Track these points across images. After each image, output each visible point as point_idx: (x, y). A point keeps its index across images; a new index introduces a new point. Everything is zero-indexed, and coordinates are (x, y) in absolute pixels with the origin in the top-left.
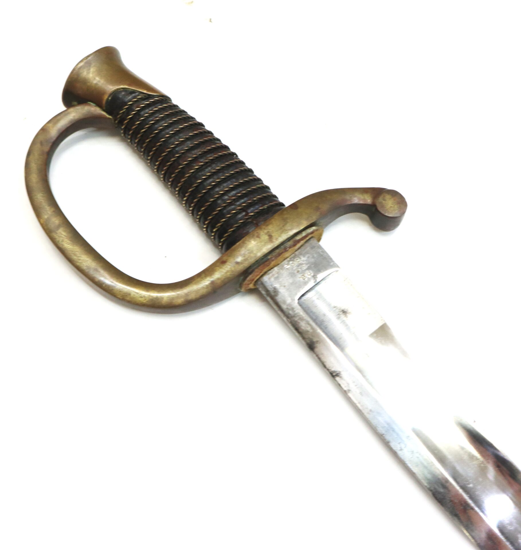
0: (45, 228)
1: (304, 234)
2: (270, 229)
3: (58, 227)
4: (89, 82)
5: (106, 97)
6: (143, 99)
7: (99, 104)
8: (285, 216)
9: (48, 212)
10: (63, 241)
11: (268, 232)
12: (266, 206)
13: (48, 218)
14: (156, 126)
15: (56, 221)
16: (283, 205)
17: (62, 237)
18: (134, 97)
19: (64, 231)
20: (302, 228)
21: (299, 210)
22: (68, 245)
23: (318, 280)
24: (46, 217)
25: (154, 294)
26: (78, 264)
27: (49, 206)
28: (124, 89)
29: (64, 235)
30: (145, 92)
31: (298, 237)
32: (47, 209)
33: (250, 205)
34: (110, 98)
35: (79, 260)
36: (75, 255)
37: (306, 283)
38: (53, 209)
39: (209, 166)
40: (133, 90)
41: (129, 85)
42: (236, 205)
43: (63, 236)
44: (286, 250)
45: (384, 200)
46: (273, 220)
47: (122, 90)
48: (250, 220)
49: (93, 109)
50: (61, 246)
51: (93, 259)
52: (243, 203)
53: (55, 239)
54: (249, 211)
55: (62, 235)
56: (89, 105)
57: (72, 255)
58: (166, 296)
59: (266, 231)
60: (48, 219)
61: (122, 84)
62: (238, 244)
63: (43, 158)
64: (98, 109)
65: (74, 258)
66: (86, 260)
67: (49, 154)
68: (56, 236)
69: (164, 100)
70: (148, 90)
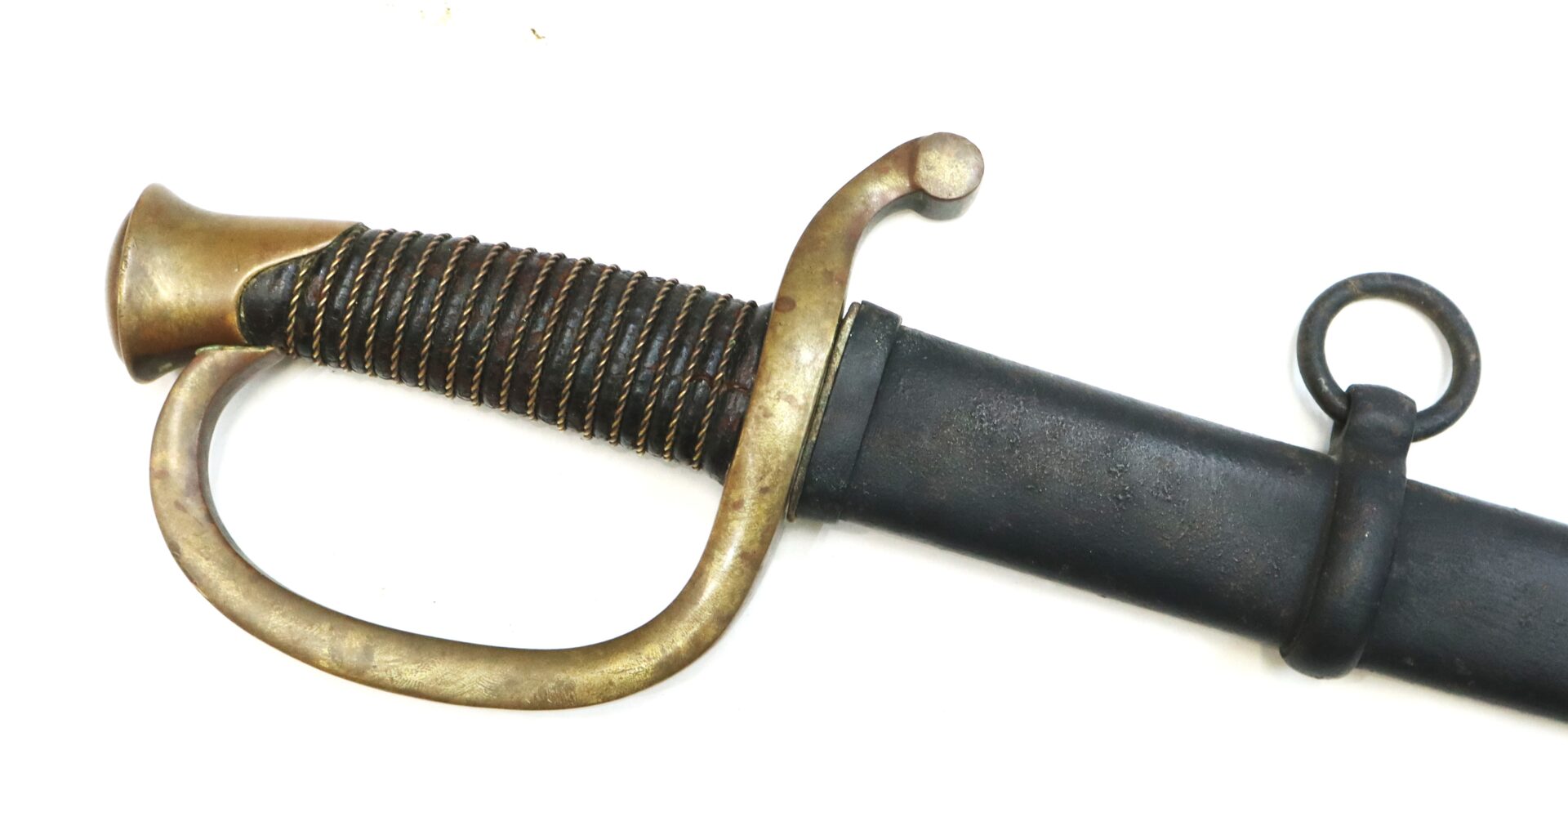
0: (342, 671)
1: (840, 347)
2: (777, 386)
3: (368, 652)
4: (172, 311)
5: (233, 319)
6: (314, 271)
7: (225, 341)
8: (786, 339)
9: (320, 638)
10: (400, 674)
11: (779, 393)
12: (732, 338)
13: (332, 649)
14: (390, 313)
15: (352, 645)
17: (393, 667)
18: (294, 279)
19: (387, 652)
21: (801, 305)
22: (415, 673)
24: (326, 651)
26: (468, 696)
27: (311, 626)
28: (259, 277)
29: (393, 661)
30: (306, 251)
32: (315, 633)
33: (703, 359)
34: (242, 315)
35: (464, 685)
36: (446, 683)
38: (326, 626)
39: (564, 330)
40: (278, 267)
41: (261, 259)
42: (675, 377)
43: (392, 664)
45: (932, 168)
46: (769, 363)
47: (255, 280)
48: (724, 389)
49: (216, 356)
50: (404, 685)
51: (488, 665)
52: (687, 364)
53: (381, 679)
54: (710, 372)
55: (387, 661)
56: (203, 354)
57: (443, 687)
59: (773, 394)
60: (334, 653)
61: (247, 269)
62: (737, 453)
63: (210, 535)
64: (231, 350)
65: (450, 689)
66: (476, 677)
67: (211, 517)
68: (379, 674)
69: (355, 240)
70: (309, 242)
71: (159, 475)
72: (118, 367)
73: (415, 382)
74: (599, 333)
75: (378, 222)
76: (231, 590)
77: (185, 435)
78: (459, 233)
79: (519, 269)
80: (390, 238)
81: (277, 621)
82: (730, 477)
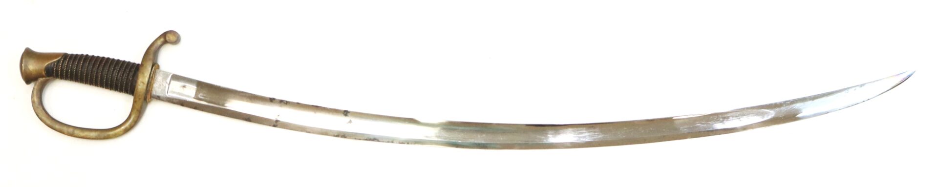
0: (69, 135)
1: (152, 72)
2: (141, 80)
3: (73, 131)
4: (32, 72)
5: (44, 73)
7: (42, 76)
9: (65, 129)
15: (71, 130)
16: (138, 64)
20: (150, 71)
21: (144, 65)
22: (82, 134)
23: (169, 83)
25: (123, 128)
31: (152, 75)
37: (165, 87)
40: (51, 62)
44: (151, 82)
46: (139, 76)
47: (47, 65)
49: (41, 80)
55: (77, 132)
56: (39, 79)
58: (127, 125)
62: (135, 90)
63: (43, 111)
64: (44, 78)
65: (88, 137)
66: (93, 134)
67: (44, 109)
68: (76, 135)
69: (65, 56)
70: (56, 58)
71: (33, 102)
72: (24, 82)
73: (73, 81)
74: (109, 72)
75: (70, 52)
76: (49, 122)
77: (37, 94)
78: (85, 54)
79: (127, 65)
80: (72, 55)
81: (57, 127)
82: (134, 94)
